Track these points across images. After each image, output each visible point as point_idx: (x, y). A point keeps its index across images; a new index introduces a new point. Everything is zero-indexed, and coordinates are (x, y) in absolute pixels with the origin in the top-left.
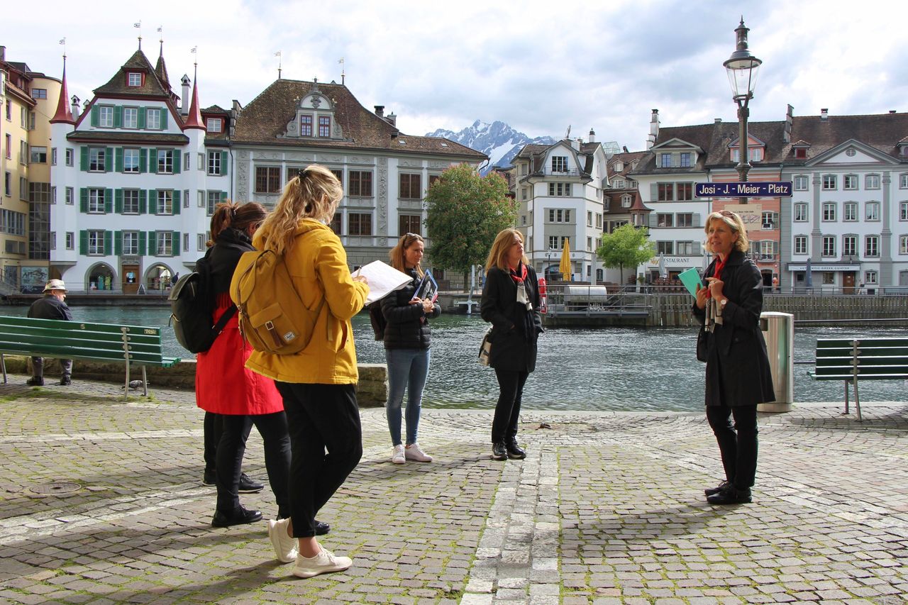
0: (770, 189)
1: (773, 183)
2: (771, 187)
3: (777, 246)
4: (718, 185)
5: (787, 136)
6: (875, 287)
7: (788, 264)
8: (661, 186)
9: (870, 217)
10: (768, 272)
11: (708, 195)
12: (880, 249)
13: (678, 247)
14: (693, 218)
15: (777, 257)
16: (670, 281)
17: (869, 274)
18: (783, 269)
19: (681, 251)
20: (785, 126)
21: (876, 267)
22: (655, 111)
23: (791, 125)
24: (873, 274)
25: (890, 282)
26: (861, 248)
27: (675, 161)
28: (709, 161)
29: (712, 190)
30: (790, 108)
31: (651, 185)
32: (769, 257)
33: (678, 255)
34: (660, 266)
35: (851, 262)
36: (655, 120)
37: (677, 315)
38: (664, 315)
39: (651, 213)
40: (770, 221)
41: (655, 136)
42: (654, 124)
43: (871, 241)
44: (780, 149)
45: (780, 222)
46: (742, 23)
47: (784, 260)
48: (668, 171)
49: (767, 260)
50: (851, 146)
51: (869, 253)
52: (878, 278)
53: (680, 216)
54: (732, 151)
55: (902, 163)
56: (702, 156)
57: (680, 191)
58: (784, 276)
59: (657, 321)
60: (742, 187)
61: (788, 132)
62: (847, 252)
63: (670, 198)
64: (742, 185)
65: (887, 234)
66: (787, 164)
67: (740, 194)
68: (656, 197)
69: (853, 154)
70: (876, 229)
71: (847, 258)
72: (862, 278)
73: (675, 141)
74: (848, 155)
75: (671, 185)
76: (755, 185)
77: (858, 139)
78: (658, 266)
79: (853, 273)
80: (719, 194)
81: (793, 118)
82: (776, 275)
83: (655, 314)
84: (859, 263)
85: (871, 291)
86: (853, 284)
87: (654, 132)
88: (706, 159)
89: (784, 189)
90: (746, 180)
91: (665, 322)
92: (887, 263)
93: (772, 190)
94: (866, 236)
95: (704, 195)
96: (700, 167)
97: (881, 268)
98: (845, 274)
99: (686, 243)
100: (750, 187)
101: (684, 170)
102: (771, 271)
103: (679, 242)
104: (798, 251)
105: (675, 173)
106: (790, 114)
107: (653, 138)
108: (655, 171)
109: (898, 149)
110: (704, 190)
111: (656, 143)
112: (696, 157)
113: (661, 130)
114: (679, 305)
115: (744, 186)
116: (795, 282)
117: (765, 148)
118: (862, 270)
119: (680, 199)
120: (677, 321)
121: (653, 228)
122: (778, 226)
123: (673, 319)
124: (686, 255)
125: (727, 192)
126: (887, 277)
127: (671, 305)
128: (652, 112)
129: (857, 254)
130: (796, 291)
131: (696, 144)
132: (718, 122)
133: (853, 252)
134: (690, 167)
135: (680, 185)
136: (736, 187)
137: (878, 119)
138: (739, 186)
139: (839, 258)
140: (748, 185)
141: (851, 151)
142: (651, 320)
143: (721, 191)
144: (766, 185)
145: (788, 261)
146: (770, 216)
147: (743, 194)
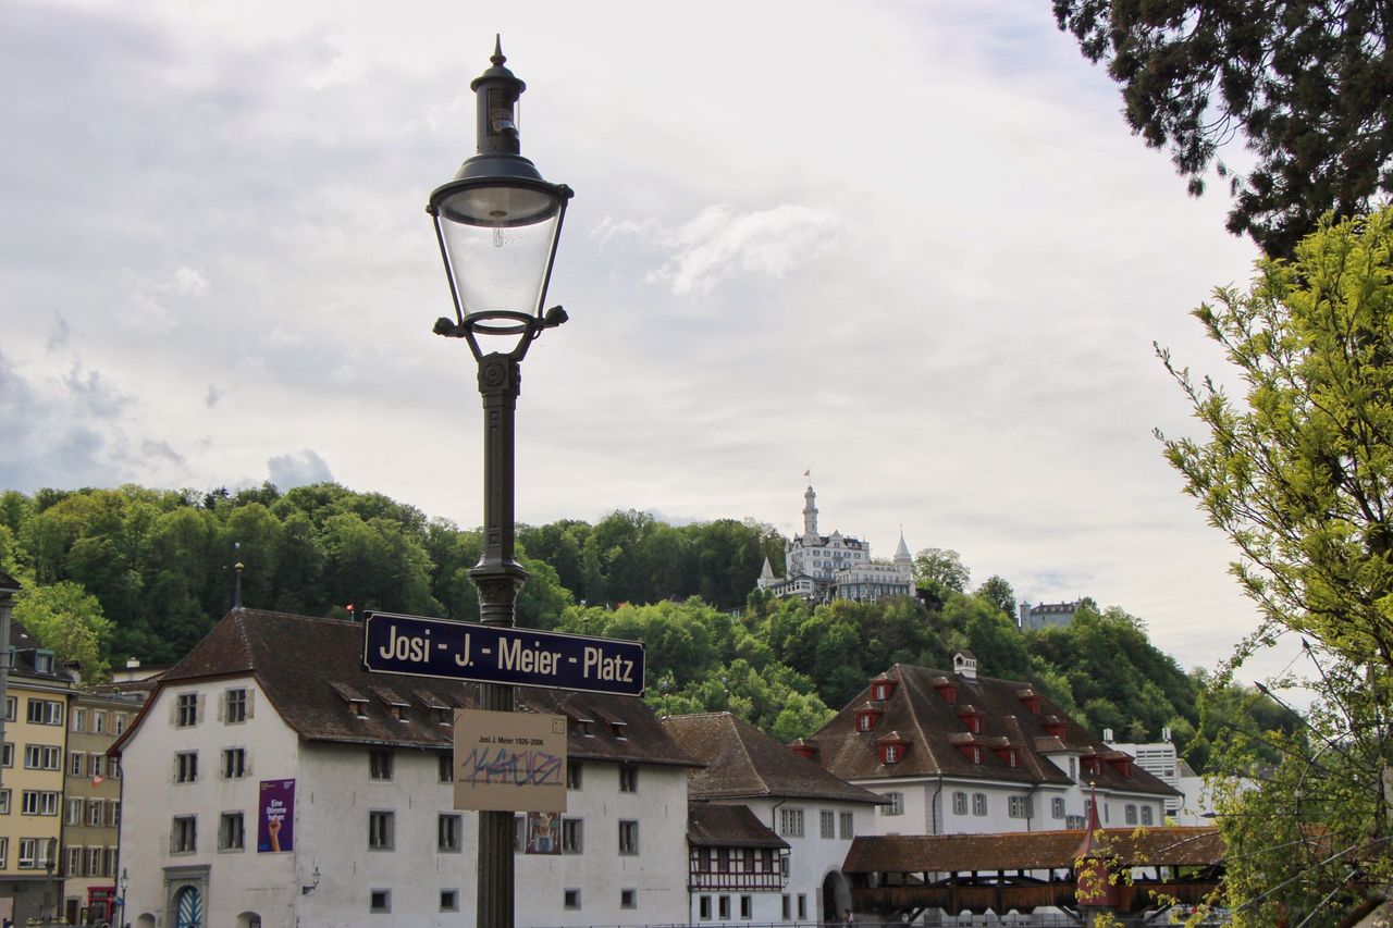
0: (587, 663)
1: (596, 645)
2: (591, 656)
29: (420, 649)
46: (498, 59)
60: (510, 646)
64: (510, 639)
67: (503, 674)
76: (548, 644)
89: (624, 668)
100: (533, 649)
110: (396, 646)
115: (517, 643)
125: (464, 659)
136: (495, 647)
138: (503, 641)
140: (528, 642)
143: (450, 654)
147: (513, 674)
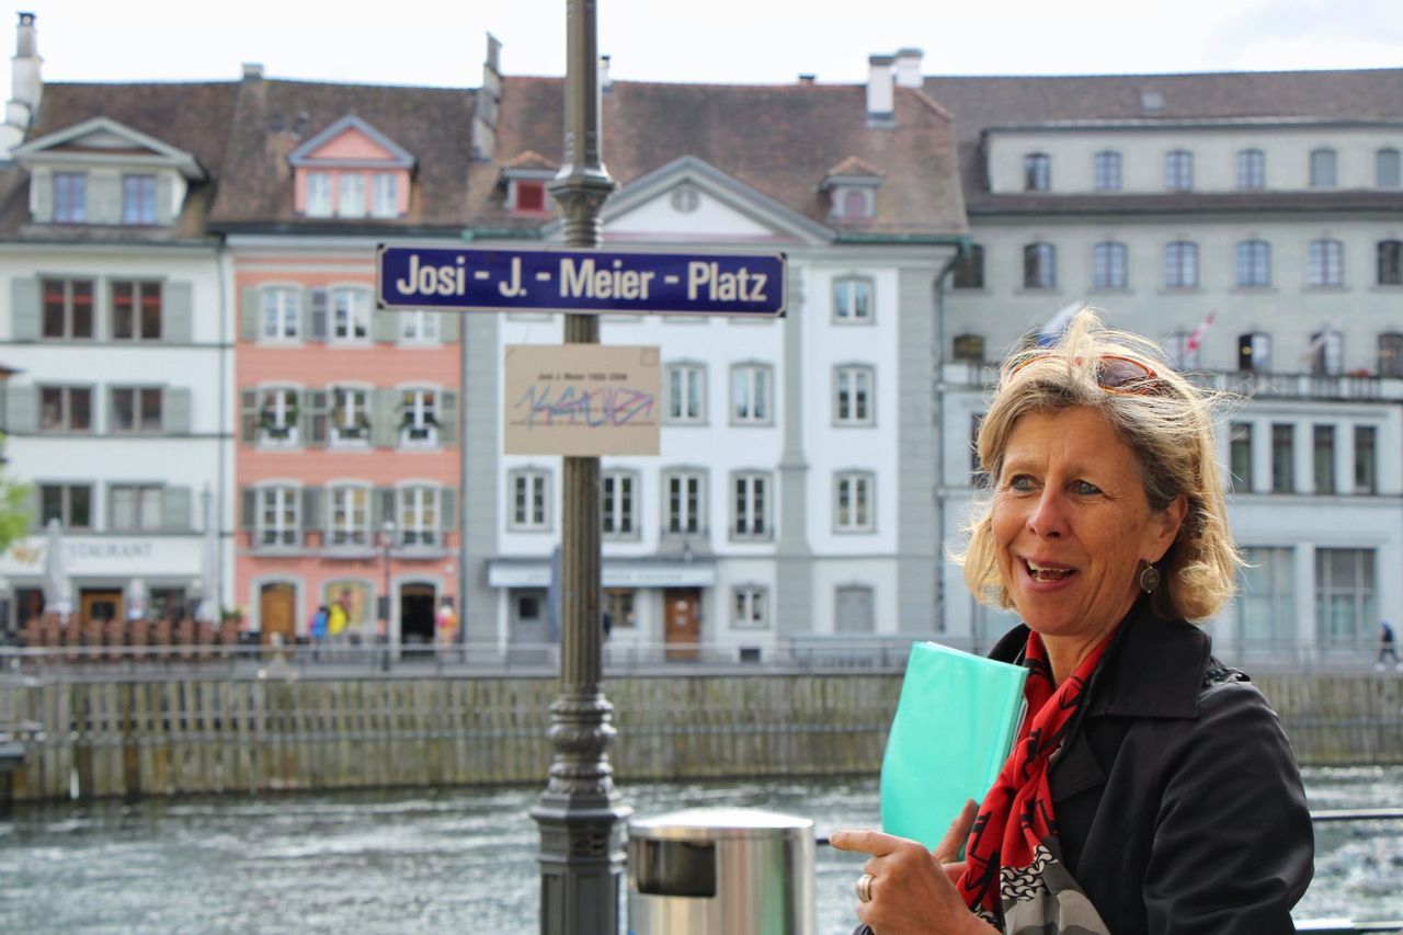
0: (694, 282)
1: (708, 259)
2: (700, 273)
3: (454, 502)
4: (475, 260)
5: (482, 138)
6: (766, 641)
7: (488, 564)
8: (52, 286)
9: (744, 414)
10: (419, 592)
11: (437, 300)
12: (775, 514)
13: (111, 503)
14: (168, 405)
15: (454, 539)
16: (83, 623)
17: (741, 597)
18: (472, 581)
19: (124, 515)
20: (475, 105)
21: (764, 574)
22: (27, 18)
23: (498, 101)
24: (756, 597)
25: (807, 622)
26: (718, 510)
27: (102, 202)
28: (224, 208)
29: (452, 280)
30: (493, 46)
31: (17, 284)
32: (428, 538)
33: (112, 530)
34: (48, 565)
35: (688, 556)
36: (26, 51)
37: (131, 752)
38: (82, 757)
39: (14, 382)
40: (429, 418)
41: (29, 106)
42: (25, 65)
43: (748, 490)
44: (462, 180)
45: (463, 422)
47: (476, 551)
48: (80, 236)
49: (418, 550)
50: (686, 181)
51: (741, 526)
52: (771, 606)
53: (122, 397)
54: (301, 178)
55: (838, 242)
56: (200, 186)
57: (122, 310)
58: (475, 604)
59: (58, 781)
60: (578, 268)
61: (487, 123)
62: (675, 525)
63: (84, 328)
64: (578, 260)
65: (795, 468)
66: (484, 230)
67: (570, 302)
68: (35, 325)
69: (693, 207)
70: (761, 449)
71: (675, 544)
72: (719, 609)
73: (101, 131)
74: (677, 206)
75: (84, 287)
76: (634, 262)
77: (705, 156)
78: (37, 569)
79: (694, 593)
80: (482, 296)
81: (502, 78)
82: (449, 601)
83: (50, 755)
84: (710, 560)
85: (750, 654)
86: (694, 629)
87: (25, 94)
88: (211, 200)
89: (751, 285)
90: (592, 242)
91: (86, 783)
92: (796, 562)
93: (704, 290)
94: (734, 473)
95: (418, 299)
96: (193, 224)
97: (780, 575)
98: (672, 594)
99: (141, 489)
100: (612, 270)
101: (131, 236)
102: (431, 587)
103: (115, 487)
104: (520, 517)
105: (104, 241)
106: (492, 66)
107: (22, 115)
108: (28, 231)
109: (825, 195)
110: (419, 278)
111: (31, 134)
112: (178, 190)
113: (51, 89)
114: (141, 717)
115: (588, 265)
116: (512, 625)
117: (414, 173)
118: (720, 582)
119: (122, 333)
120: (132, 774)
121: (21, 434)
122: (456, 435)
123: (118, 771)
124: (137, 530)
125: (513, 288)
126: (798, 605)
127: (113, 716)
128: (17, 19)
129: (707, 532)
130: (512, 658)
131: (178, 145)
132: (253, 76)
133: (693, 524)
134: (154, 227)
135: (121, 288)
136: (555, 271)
137: (765, 97)
138: (567, 266)
139: (649, 543)
140: (604, 262)
141: (685, 194)
142: (34, 773)
143: (492, 285)
144: (678, 263)
145: (488, 553)
146: (428, 401)
147: (585, 301)
